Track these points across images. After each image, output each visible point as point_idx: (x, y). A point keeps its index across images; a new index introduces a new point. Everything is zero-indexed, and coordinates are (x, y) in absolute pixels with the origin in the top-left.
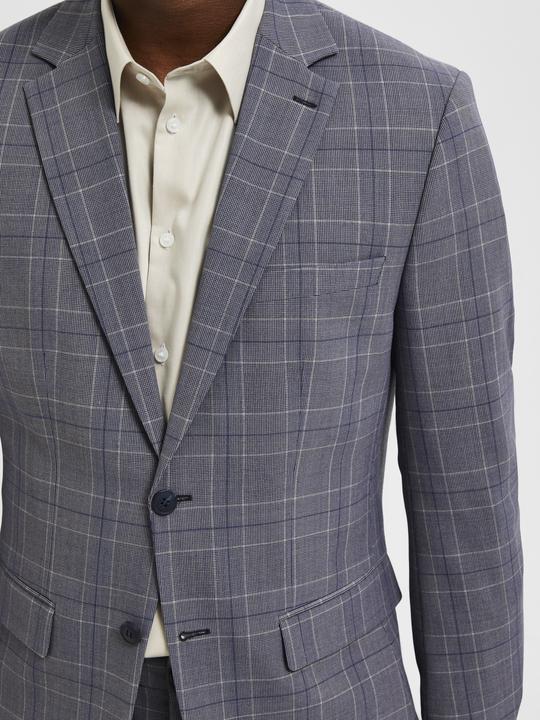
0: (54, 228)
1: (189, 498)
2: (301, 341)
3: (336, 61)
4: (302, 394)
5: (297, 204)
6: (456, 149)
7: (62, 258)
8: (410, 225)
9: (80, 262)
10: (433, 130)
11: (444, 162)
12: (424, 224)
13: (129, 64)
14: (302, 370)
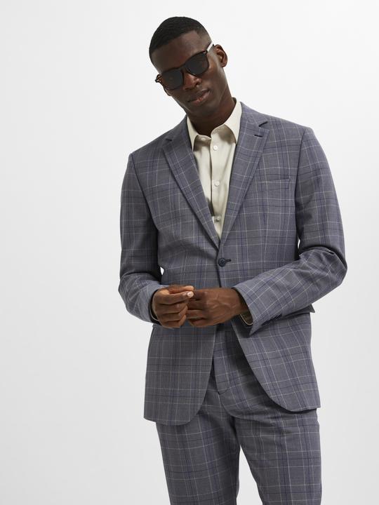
0: (176, 186)
1: (230, 260)
2: (263, 206)
3: (268, 124)
4: (265, 224)
5: (258, 165)
6: (309, 145)
7: (180, 194)
8: (296, 169)
9: (185, 193)
10: (301, 139)
11: (305, 148)
12: (301, 167)
13: (197, 136)
14: (264, 215)
